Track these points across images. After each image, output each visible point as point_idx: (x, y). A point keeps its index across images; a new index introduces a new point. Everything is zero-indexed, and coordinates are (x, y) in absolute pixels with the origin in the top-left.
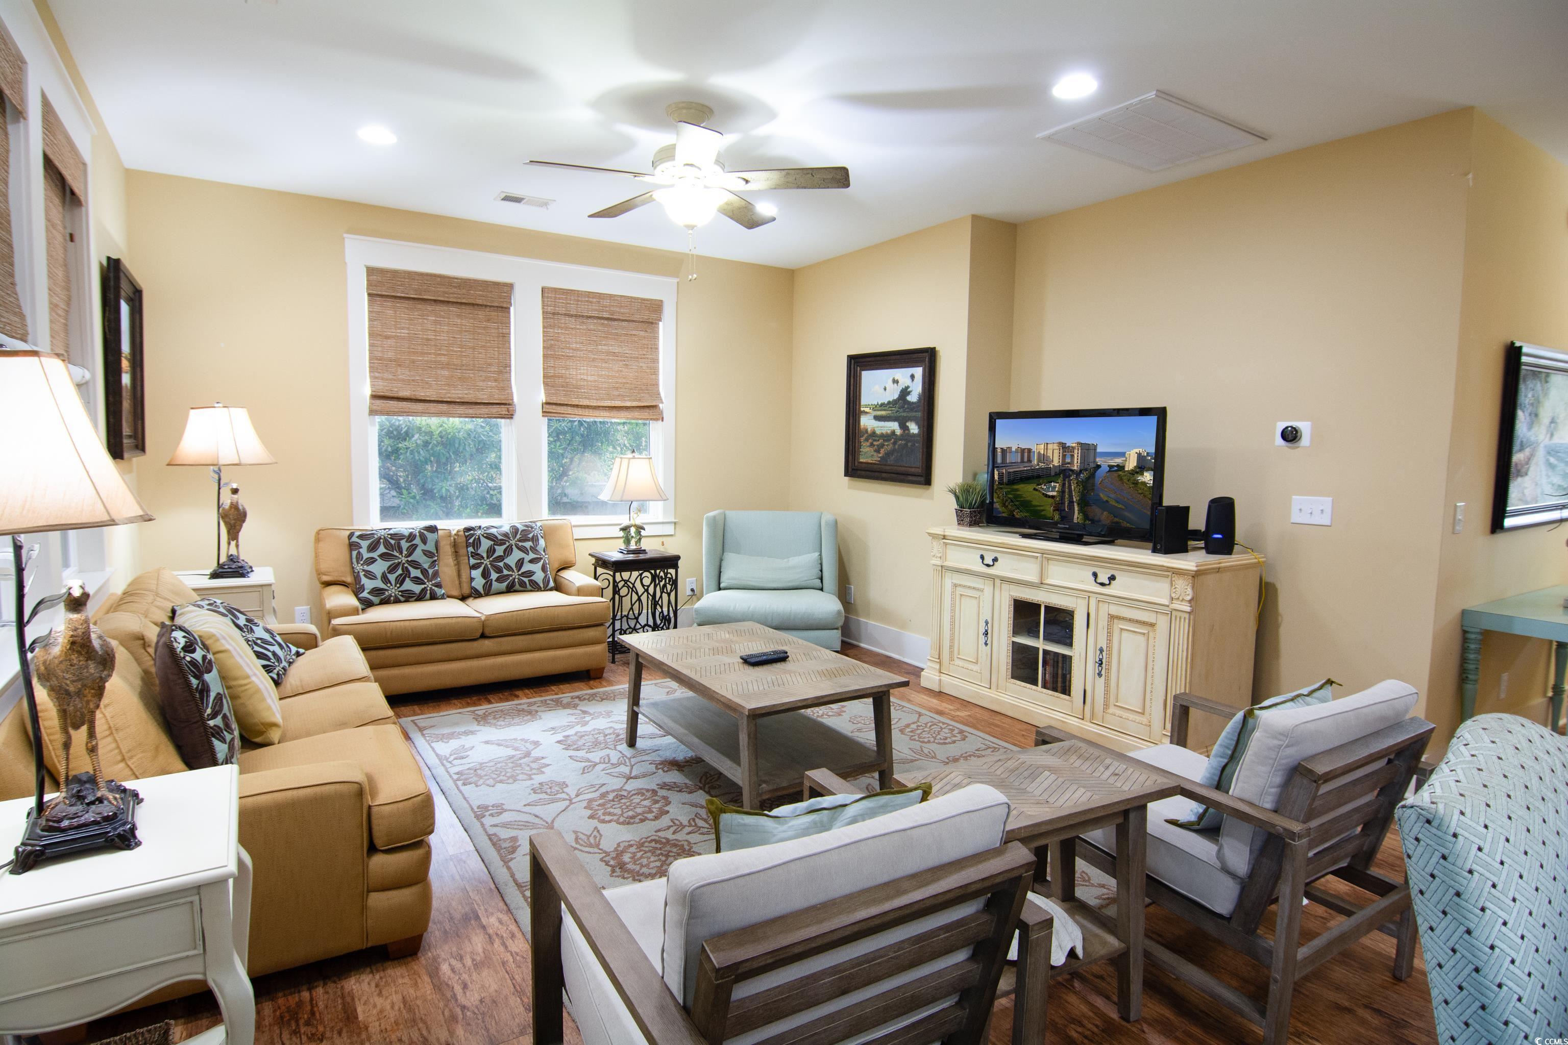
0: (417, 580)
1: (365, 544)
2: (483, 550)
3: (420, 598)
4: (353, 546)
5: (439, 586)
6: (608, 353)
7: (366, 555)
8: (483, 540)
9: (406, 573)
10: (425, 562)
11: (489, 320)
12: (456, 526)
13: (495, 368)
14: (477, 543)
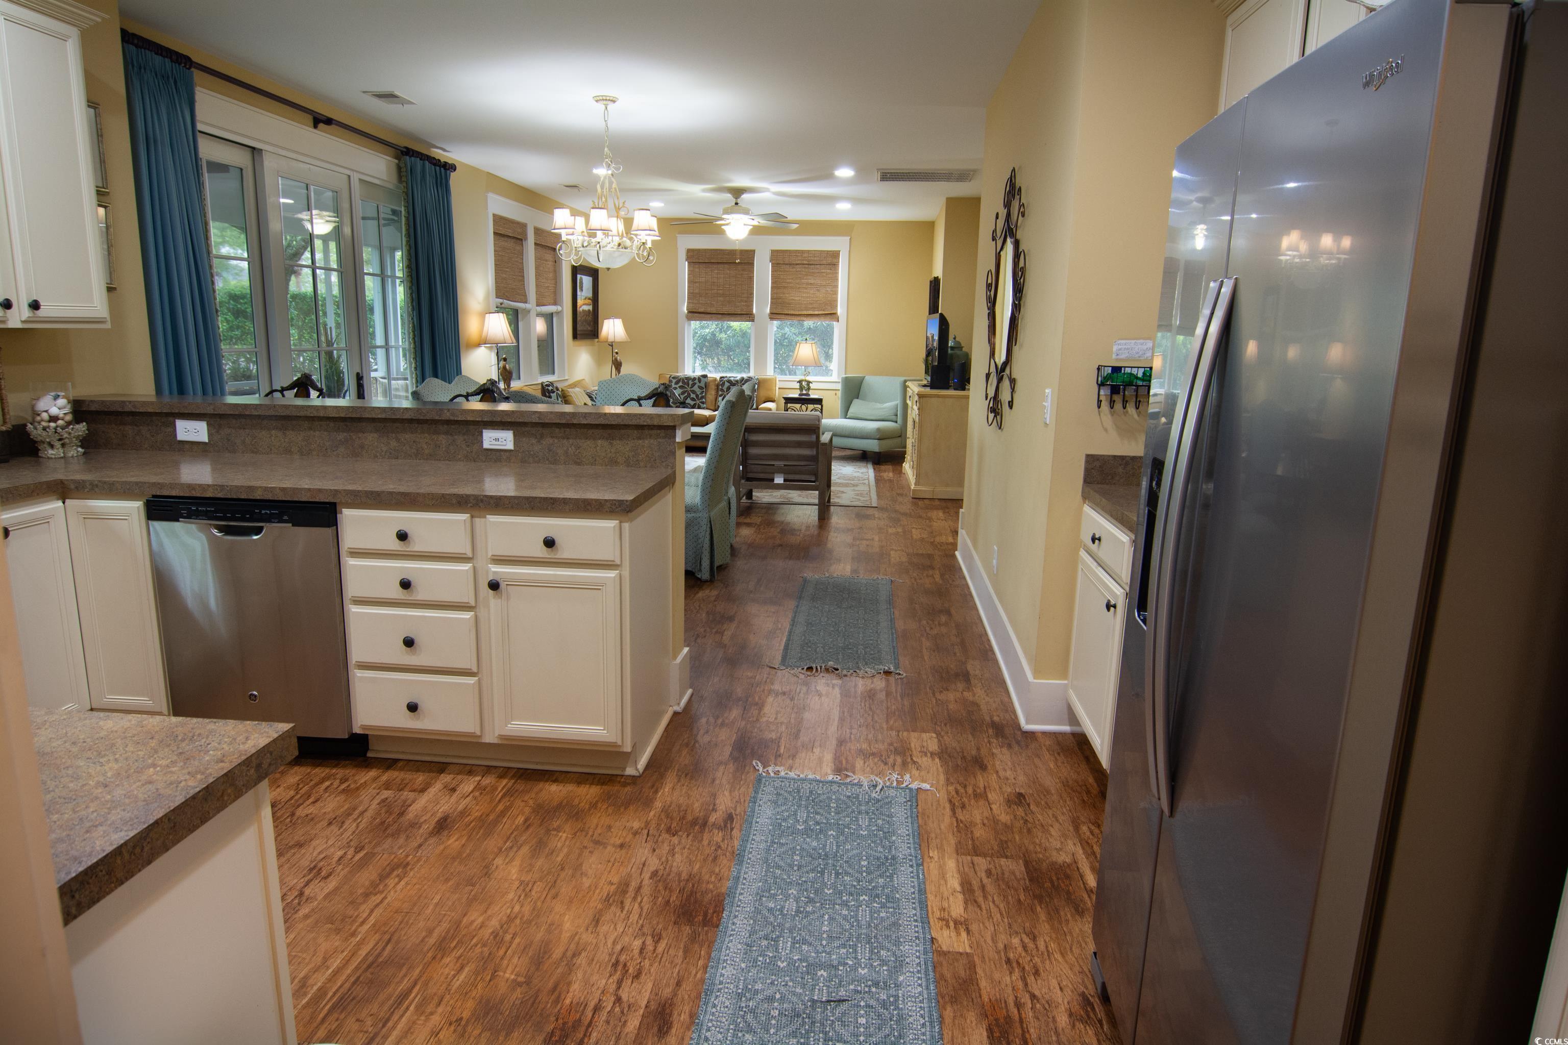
0: (693, 399)
1: (674, 381)
2: (725, 388)
3: (693, 407)
4: (670, 381)
5: (703, 403)
6: (807, 284)
8: (726, 383)
9: (689, 395)
10: (698, 391)
11: (743, 270)
12: (717, 376)
13: (745, 295)
14: (723, 384)
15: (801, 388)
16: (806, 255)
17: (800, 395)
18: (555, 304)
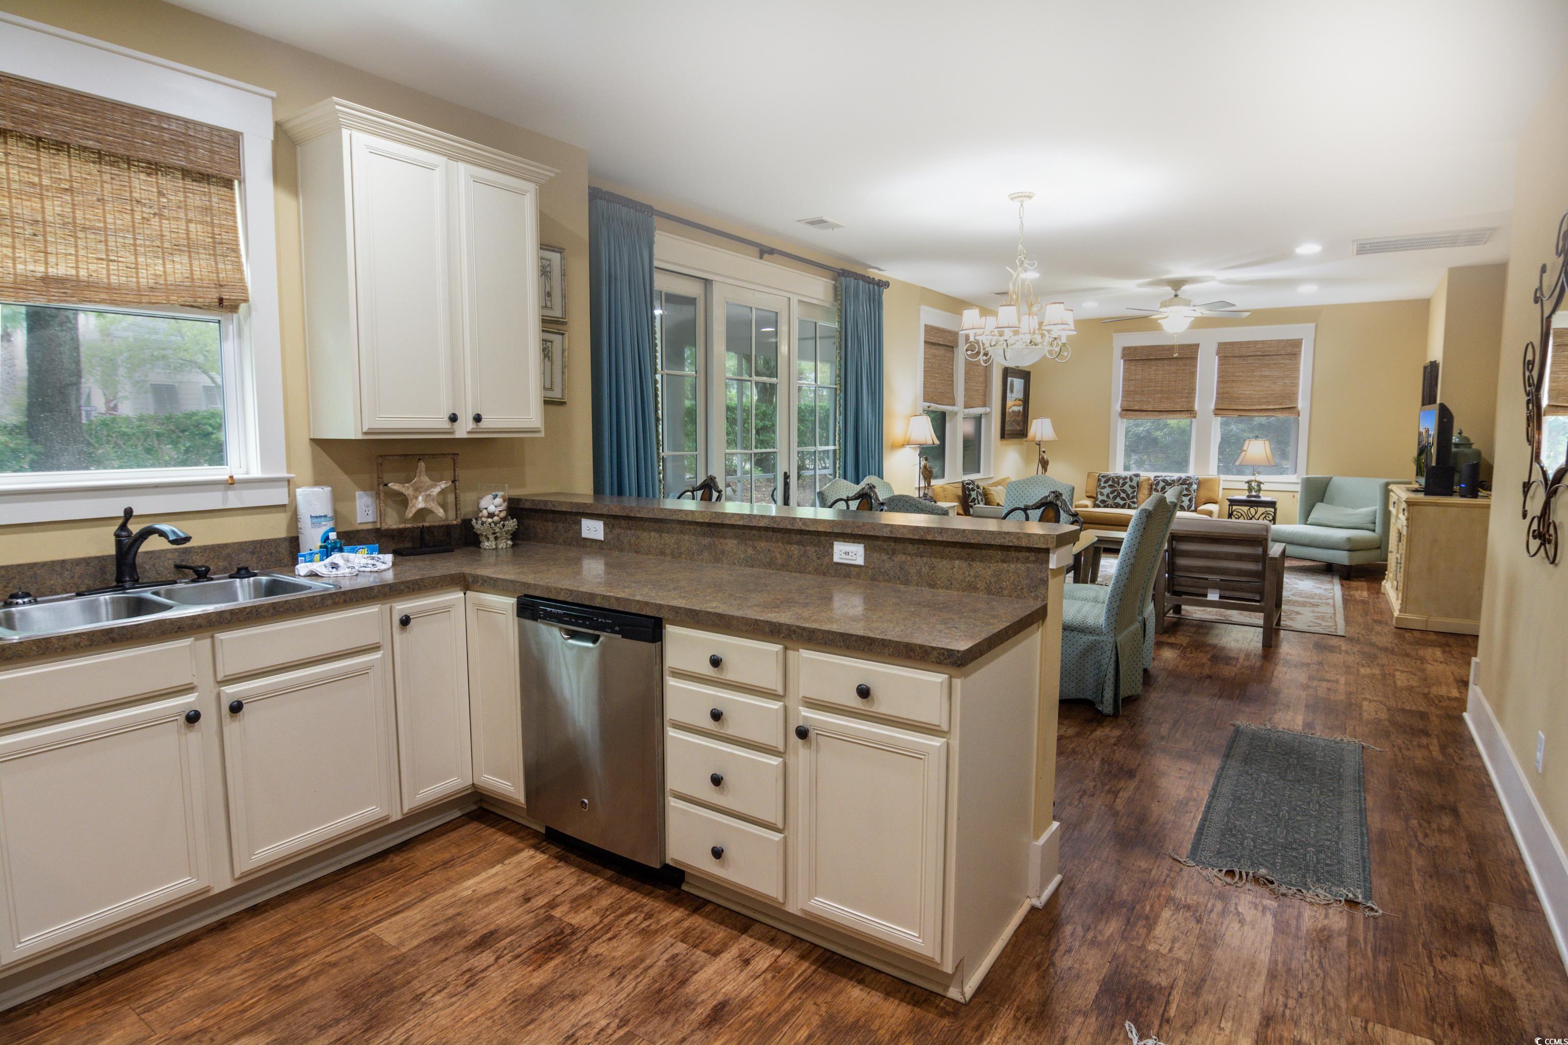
0: (1123, 499)
1: (1103, 480)
2: (1159, 488)
3: (1123, 507)
4: (1099, 480)
5: (1134, 503)
6: (1261, 376)
7: (1102, 485)
8: (1162, 483)
9: (1119, 494)
10: (1129, 491)
11: (1185, 365)
12: (1152, 475)
13: (1187, 391)
14: (1158, 483)
15: (1250, 489)
16: (1260, 346)
17: (1248, 496)
18: (984, 405)
